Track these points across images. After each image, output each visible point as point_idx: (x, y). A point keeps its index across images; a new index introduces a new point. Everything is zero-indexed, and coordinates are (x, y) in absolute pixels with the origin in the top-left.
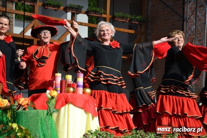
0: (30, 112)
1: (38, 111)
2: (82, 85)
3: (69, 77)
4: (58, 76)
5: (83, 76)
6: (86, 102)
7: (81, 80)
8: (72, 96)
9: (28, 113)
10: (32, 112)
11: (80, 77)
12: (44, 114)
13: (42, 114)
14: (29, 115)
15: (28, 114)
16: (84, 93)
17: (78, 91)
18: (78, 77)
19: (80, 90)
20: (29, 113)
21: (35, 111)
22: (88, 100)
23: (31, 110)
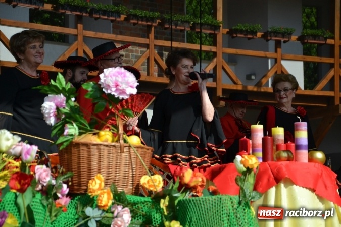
0: (205, 199)
1: (221, 199)
2: (305, 146)
3: (279, 132)
4: (256, 131)
5: (306, 128)
6: (318, 177)
7: (303, 135)
8: (287, 166)
9: (201, 202)
10: (209, 200)
11: (301, 130)
12: (232, 203)
13: (230, 203)
14: (202, 206)
15: (200, 204)
16: (311, 159)
17: (299, 156)
18: (297, 130)
19: (304, 155)
20: (203, 201)
21: (214, 197)
22: (320, 174)
23: (208, 196)
